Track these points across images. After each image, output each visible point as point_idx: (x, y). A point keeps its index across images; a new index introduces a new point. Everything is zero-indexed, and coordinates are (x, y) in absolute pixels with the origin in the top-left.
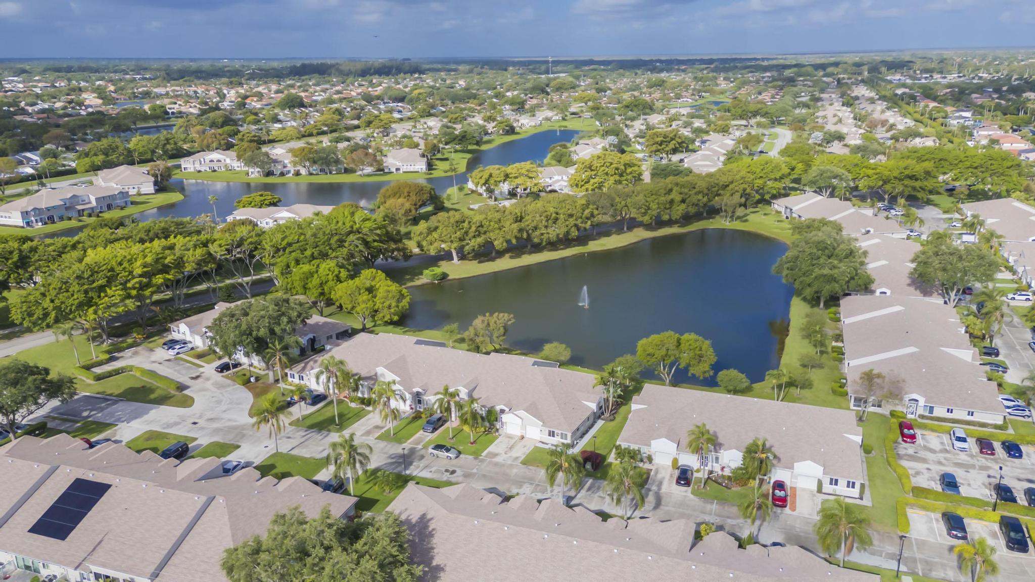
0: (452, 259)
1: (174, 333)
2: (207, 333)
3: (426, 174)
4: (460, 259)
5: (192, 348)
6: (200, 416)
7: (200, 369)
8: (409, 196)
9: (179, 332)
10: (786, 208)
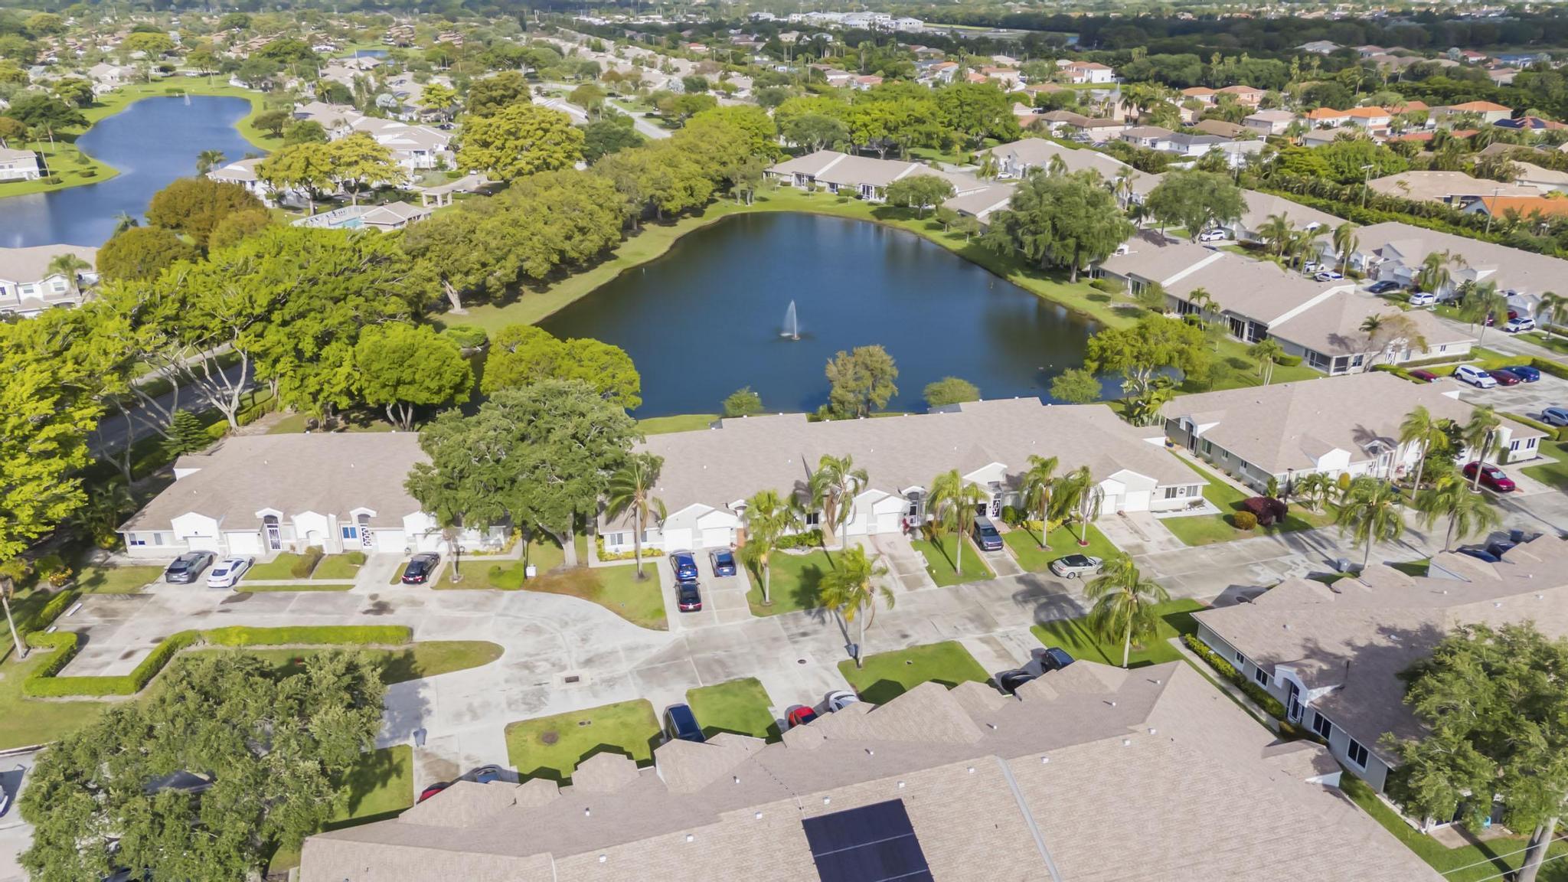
0: (451, 306)
1: (139, 547)
2: (270, 519)
3: (47, 182)
4: (463, 306)
5: (250, 563)
6: (554, 665)
7: (352, 591)
8: (232, 206)
9: (158, 539)
10: (799, 176)
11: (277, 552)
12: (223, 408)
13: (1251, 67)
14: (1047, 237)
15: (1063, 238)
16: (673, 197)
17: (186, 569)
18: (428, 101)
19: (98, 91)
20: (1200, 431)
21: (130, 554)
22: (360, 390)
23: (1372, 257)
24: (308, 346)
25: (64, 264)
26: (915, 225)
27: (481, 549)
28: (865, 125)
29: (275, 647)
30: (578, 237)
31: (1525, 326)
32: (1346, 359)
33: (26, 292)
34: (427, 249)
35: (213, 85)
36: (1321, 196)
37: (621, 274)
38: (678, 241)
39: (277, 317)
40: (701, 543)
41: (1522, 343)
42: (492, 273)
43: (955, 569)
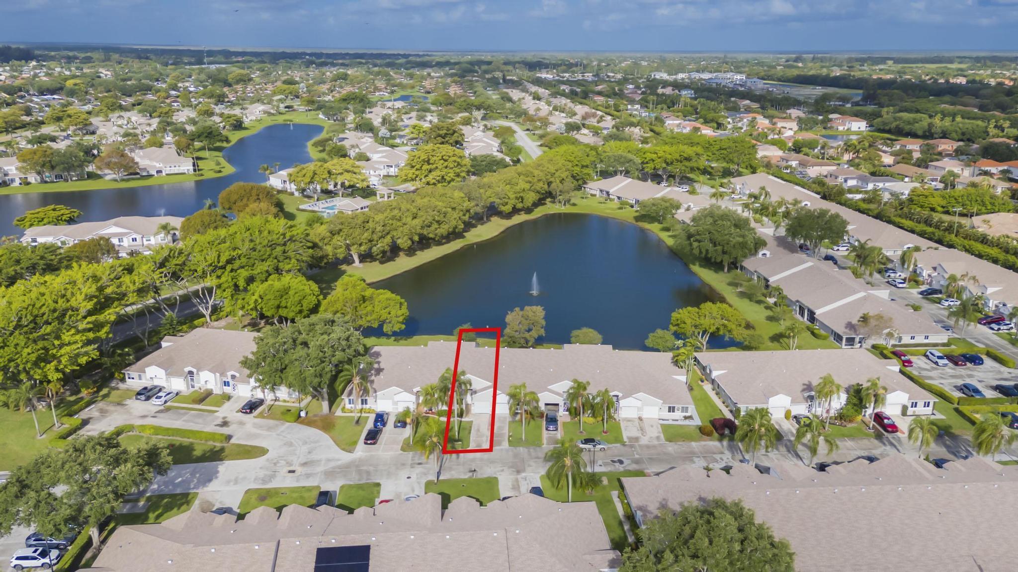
0: (353, 262)
1: (131, 380)
2: (191, 373)
3: (195, 175)
4: (361, 262)
5: (177, 394)
6: (287, 463)
7: (216, 414)
8: (258, 199)
9: (140, 378)
10: (601, 191)
11: (193, 389)
12: (204, 312)
13: (961, 125)
16: (507, 203)
17: (147, 393)
18: (412, 133)
19: (247, 122)
20: (715, 374)
21: (127, 383)
22: (262, 308)
23: (930, 271)
24: (242, 283)
25: (165, 227)
26: (655, 227)
27: (288, 399)
28: (652, 161)
29: (166, 437)
30: (435, 226)
31: (1005, 327)
32: (854, 339)
33: (147, 240)
34: (341, 230)
35: (309, 118)
36: (930, 226)
37: (461, 248)
38: (508, 229)
39: (229, 268)
40: (397, 408)
41: (998, 338)
42: (375, 245)
43: (521, 439)
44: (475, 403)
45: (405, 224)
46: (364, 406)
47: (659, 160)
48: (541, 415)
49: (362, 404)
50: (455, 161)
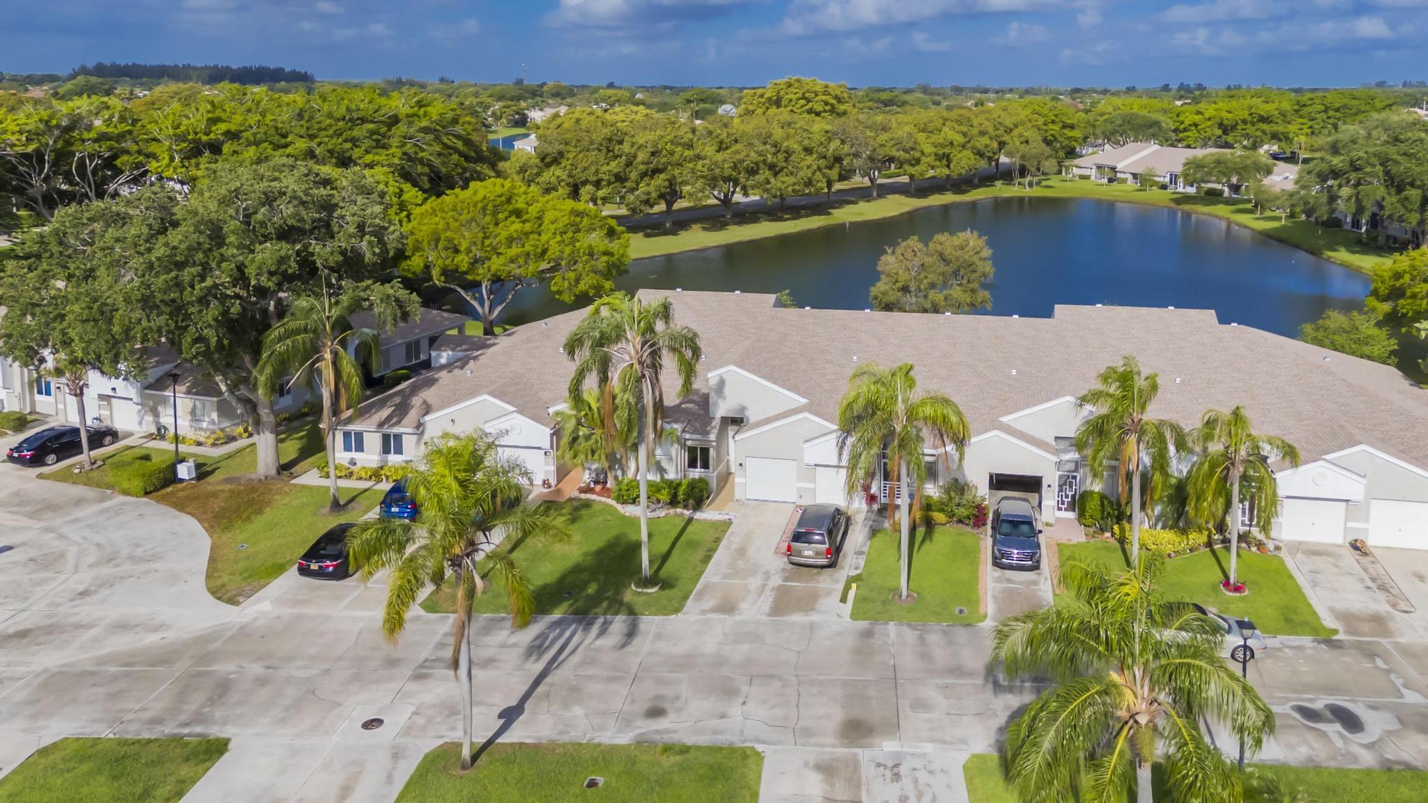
10: (1099, 167)
14: (1377, 189)
15: (1400, 190)
16: (918, 161)
26: (1221, 210)
28: (1196, 125)
34: (561, 154)
42: (632, 190)
43: (896, 591)
44: (750, 463)
45: (699, 157)
46: (393, 458)
47: (1209, 123)
48: (978, 517)
49: (386, 450)
50: (826, 103)
